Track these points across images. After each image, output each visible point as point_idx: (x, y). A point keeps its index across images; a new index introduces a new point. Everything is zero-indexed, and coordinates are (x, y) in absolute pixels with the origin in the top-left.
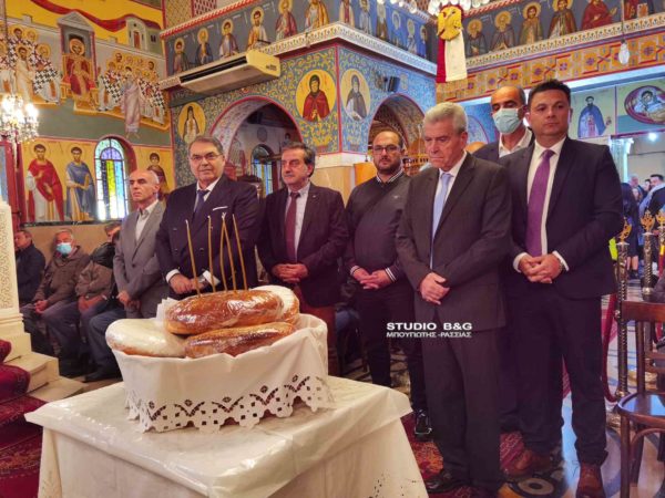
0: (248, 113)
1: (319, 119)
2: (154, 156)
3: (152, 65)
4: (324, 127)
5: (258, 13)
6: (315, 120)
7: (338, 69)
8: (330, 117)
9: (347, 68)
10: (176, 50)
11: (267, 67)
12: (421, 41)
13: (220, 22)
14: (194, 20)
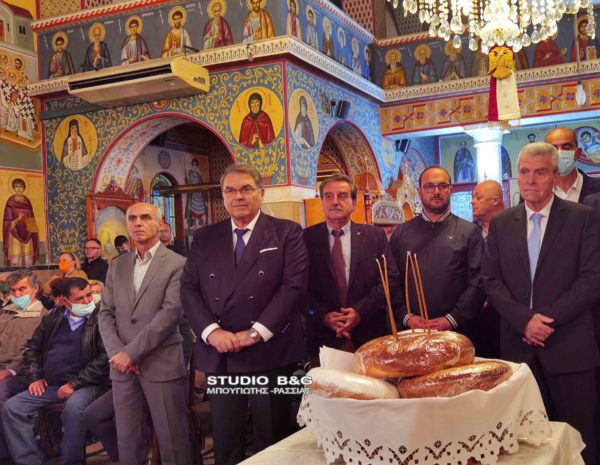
0: (156, 133)
1: (261, 145)
2: (18, 182)
3: (19, 64)
4: (267, 155)
5: (179, 13)
6: (256, 146)
7: (285, 88)
8: (274, 143)
9: (295, 88)
10: (55, 47)
11: (195, 79)
12: (365, 61)
13: (124, 18)
14: (85, 12)
